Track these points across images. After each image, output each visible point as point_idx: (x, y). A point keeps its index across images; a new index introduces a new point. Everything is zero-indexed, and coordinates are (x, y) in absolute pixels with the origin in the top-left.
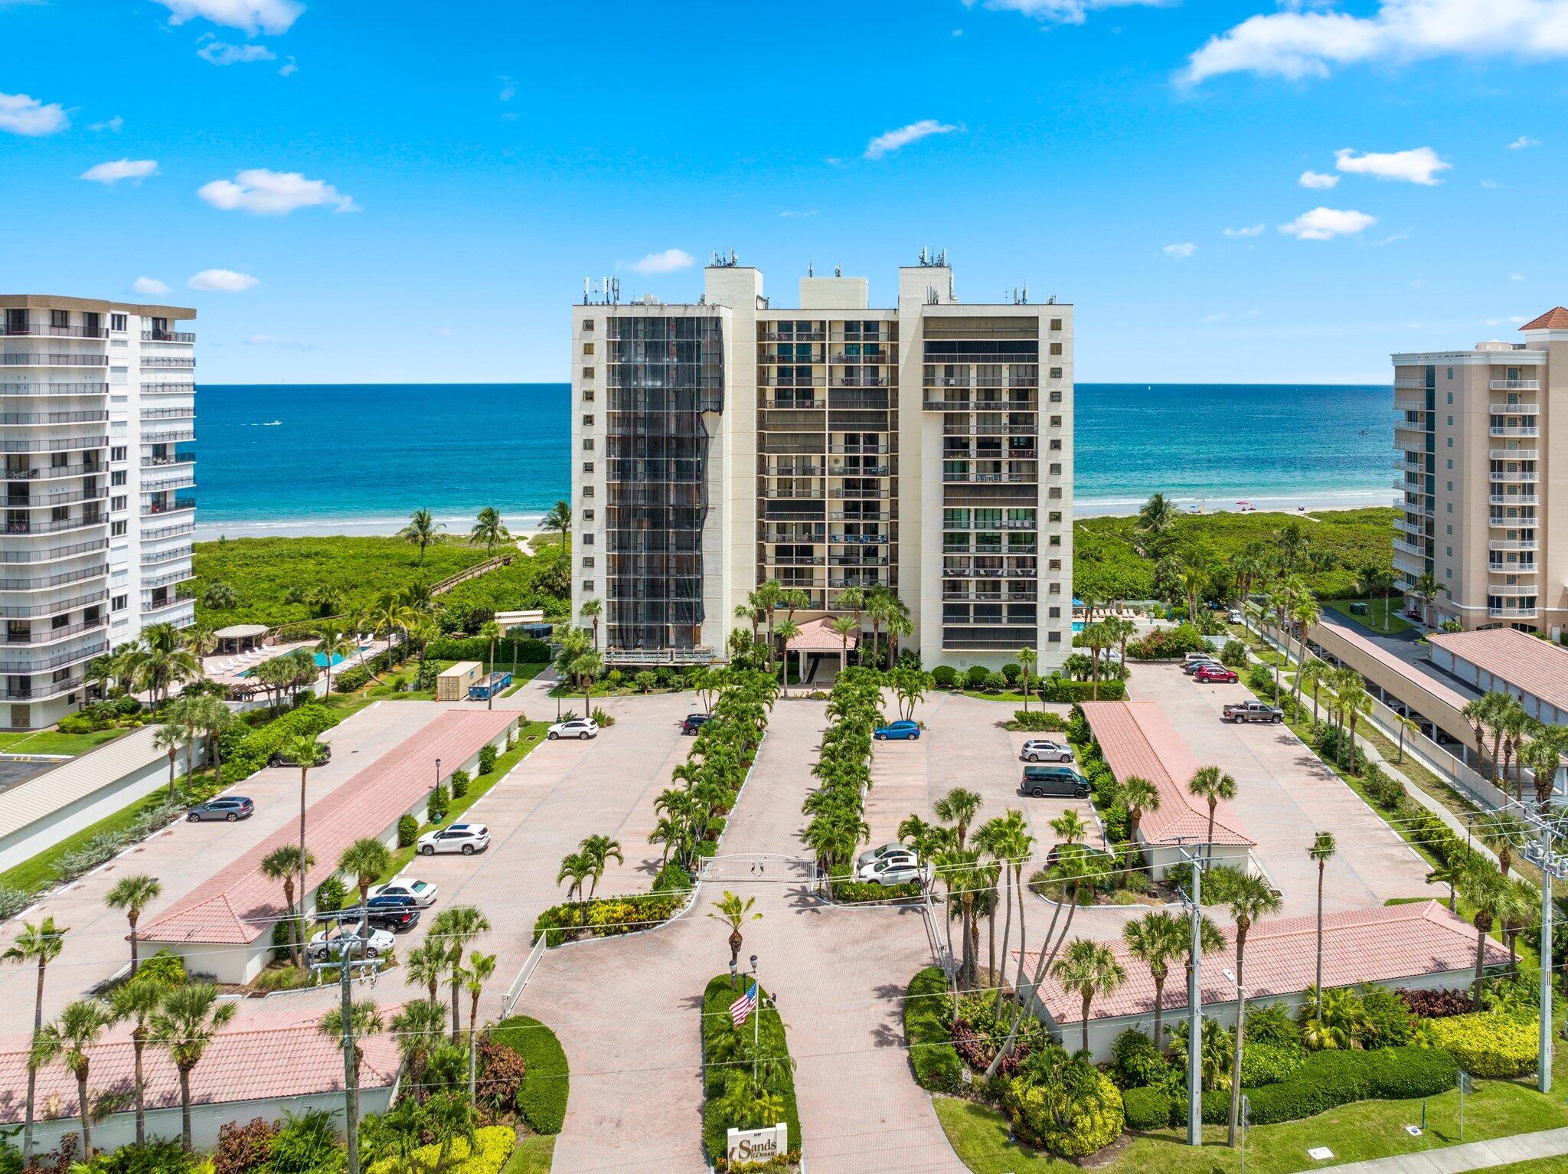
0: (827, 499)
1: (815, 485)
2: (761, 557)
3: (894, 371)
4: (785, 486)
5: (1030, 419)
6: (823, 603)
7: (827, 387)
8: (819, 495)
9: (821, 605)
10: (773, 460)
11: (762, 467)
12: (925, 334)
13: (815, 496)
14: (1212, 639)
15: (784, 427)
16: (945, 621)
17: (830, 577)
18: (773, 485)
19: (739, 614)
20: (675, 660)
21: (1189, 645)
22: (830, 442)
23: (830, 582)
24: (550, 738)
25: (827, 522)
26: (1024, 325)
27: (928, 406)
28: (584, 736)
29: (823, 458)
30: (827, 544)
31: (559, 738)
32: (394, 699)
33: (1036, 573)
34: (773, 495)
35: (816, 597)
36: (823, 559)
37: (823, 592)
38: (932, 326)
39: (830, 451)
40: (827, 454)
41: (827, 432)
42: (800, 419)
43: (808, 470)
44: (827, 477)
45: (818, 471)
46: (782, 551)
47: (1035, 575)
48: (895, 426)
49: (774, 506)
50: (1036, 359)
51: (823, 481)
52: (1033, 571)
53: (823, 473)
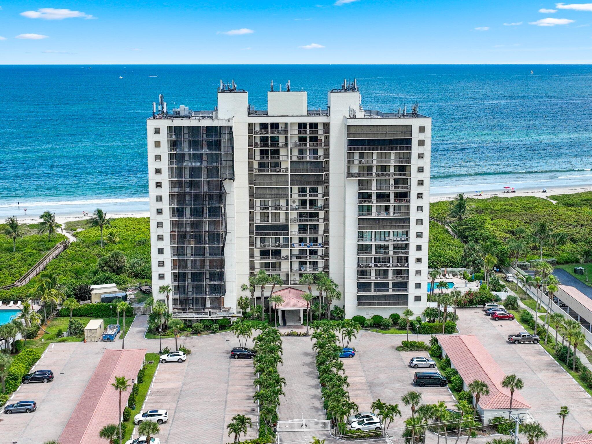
0: (289, 224)
1: (282, 216)
2: (252, 256)
3: (327, 150)
4: (265, 216)
5: (405, 182)
6: (288, 281)
7: (289, 161)
8: (284, 221)
9: (287, 282)
10: (258, 203)
11: (252, 206)
12: (348, 135)
13: (282, 222)
14: (498, 294)
15: (265, 183)
16: (358, 291)
17: (291, 266)
18: (258, 217)
19: (244, 289)
20: (212, 316)
21: (487, 299)
22: (291, 192)
23: (291, 269)
24: (162, 362)
25: (289, 236)
26: (404, 129)
27: (350, 175)
28: (180, 361)
29: (287, 201)
30: (290, 249)
31: (167, 362)
32: (59, 342)
33: (408, 265)
34: (258, 221)
35: (283, 278)
36: (288, 257)
37: (288, 275)
38: (353, 131)
39: (291, 197)
40: (289, 199)
41: (289, 186)
42: (274, 179)
43: (278, 207)
44: (289, 211)
45: (284, 208)
46: (264, 253)
47: (408, 266)
48: (327, 182)
49: (258, 227)
50: (410, 149)
51: (287, 214)
52: (406, 264)
53: (287, 209)
